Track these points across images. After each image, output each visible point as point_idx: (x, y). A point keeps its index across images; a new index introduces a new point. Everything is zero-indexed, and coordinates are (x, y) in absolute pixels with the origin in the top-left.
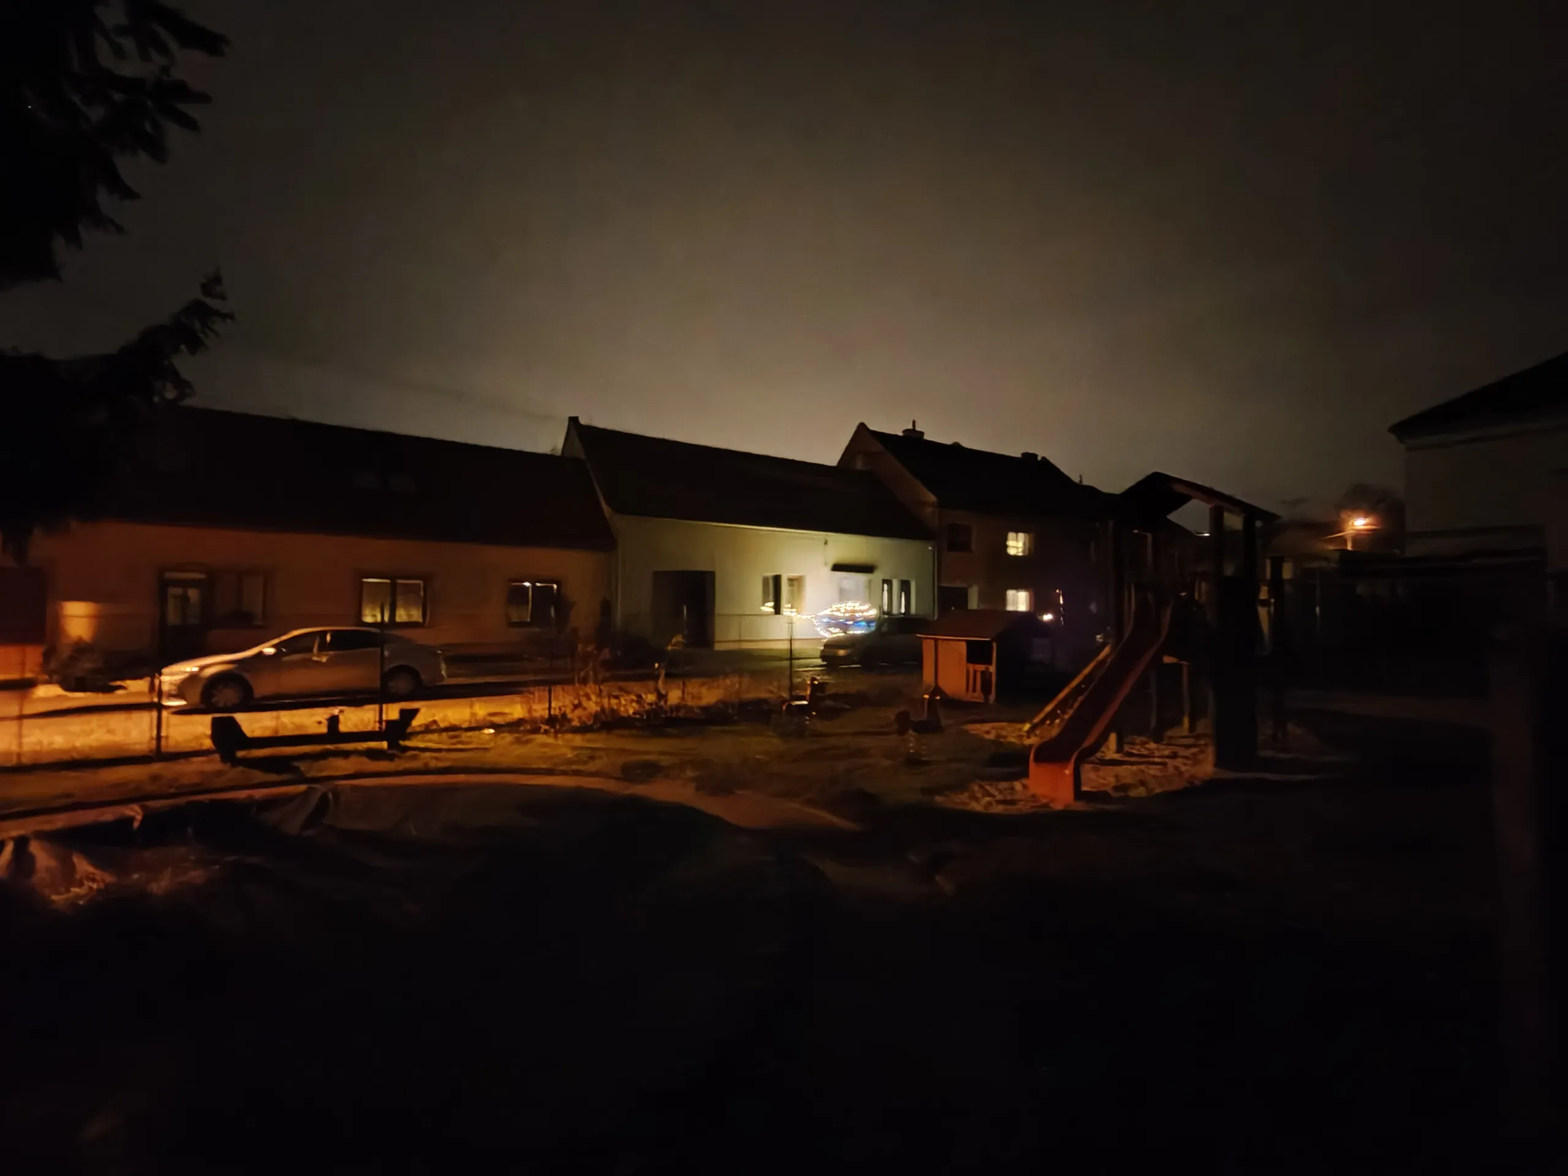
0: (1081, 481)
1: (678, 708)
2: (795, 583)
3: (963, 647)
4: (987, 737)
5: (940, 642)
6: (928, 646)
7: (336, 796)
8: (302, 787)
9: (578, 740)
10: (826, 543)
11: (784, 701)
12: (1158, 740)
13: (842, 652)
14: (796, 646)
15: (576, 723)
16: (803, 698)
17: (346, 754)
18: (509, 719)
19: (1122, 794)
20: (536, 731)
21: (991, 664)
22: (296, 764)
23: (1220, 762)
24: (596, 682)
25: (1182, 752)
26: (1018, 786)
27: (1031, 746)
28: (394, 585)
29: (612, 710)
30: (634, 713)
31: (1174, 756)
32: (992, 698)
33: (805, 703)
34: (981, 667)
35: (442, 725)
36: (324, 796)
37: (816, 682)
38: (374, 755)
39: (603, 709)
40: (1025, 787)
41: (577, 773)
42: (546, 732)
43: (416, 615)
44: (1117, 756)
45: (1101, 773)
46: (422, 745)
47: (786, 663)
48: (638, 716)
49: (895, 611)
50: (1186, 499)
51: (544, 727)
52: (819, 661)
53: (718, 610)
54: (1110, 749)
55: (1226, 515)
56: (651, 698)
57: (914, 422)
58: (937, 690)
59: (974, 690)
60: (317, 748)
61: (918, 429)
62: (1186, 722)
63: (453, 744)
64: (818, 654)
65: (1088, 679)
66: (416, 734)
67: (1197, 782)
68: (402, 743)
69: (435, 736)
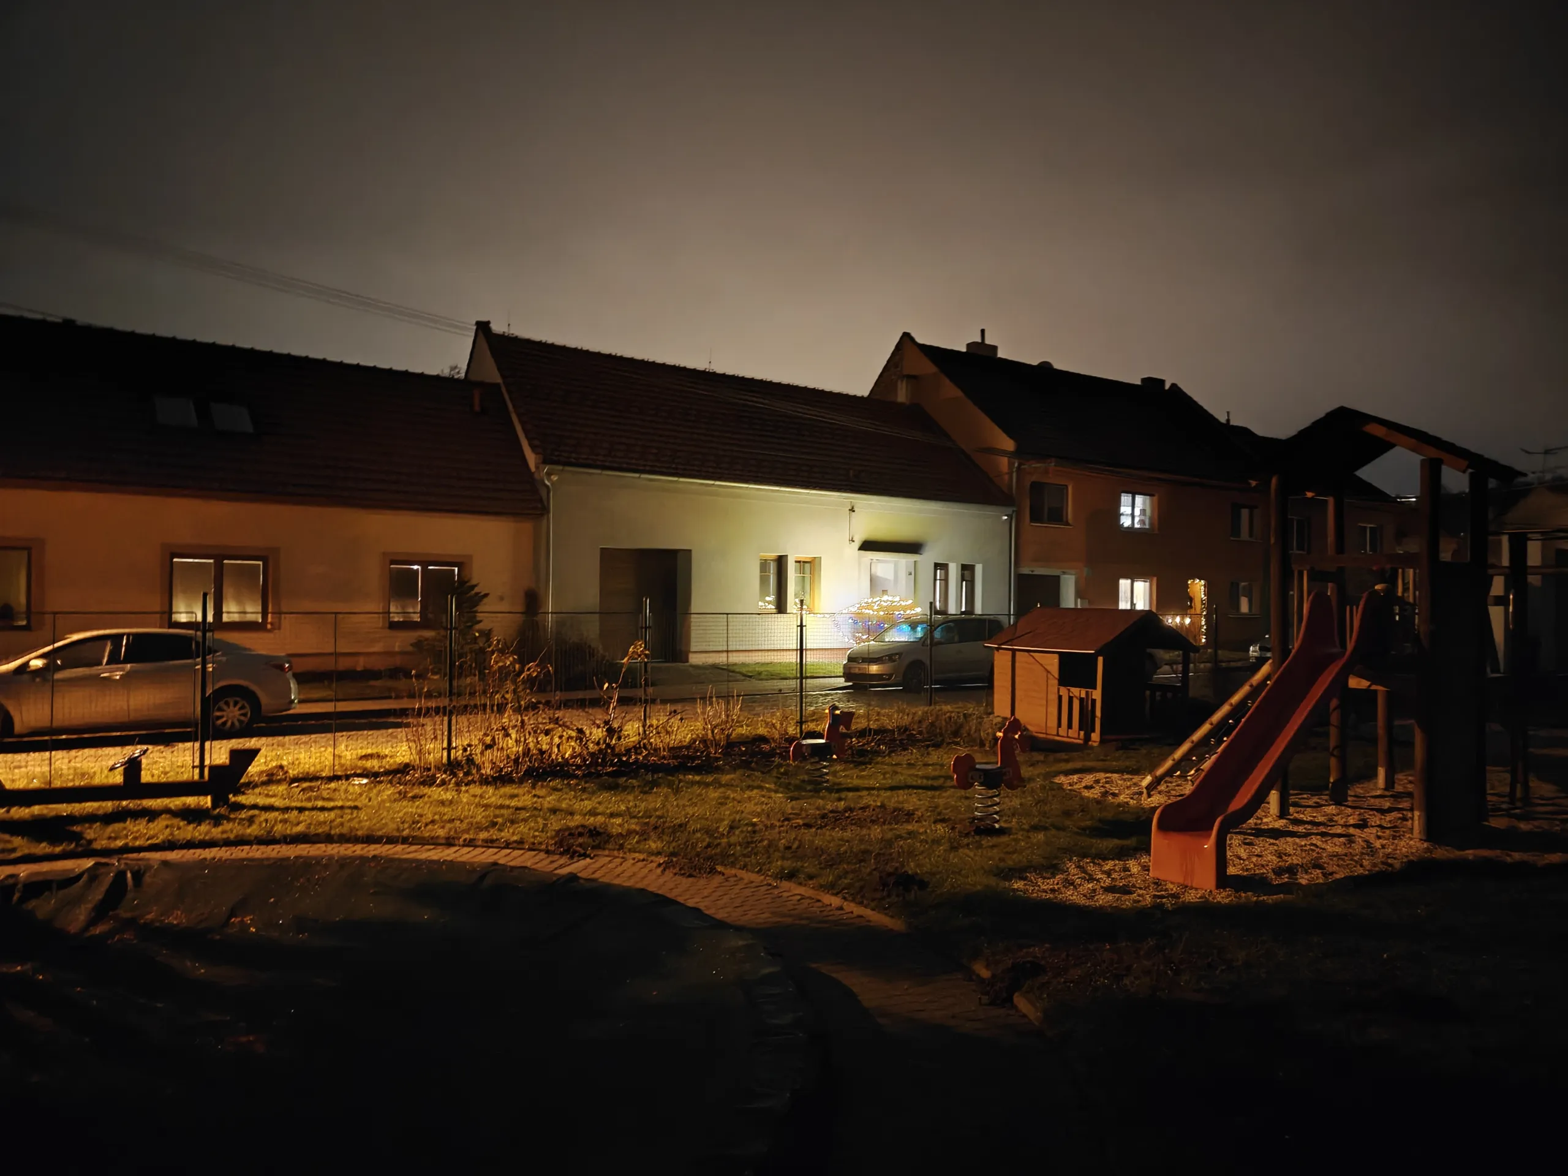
0: (1228, 420)
1: (637, 748)
2: (808, 566)
3: (1052, 663)
4: (1086, 793)
5: (1018, 653)
6: (1001, 661)
7: (138, 875)
8: (89, 863)
9: (491, 795)
10: (852, 510)
11: (790, 740)
12: (1339, 799)
13: (874, 669)
14: (809, 658)
15: (487, 770)
16: (819, 735)
17: (152, 815)
18: (388, 763)
19: (1285, 878)
20: (430, 782)
21: (1095, 688)
22: (76, 828)
23: (1431, 833)
24: (518, 710)
25: (1375, 819)
26: (1134, 867)
27: (1154, 809)
28: (219, 567)
29: (542, 752)
30: (573, 757)
31: (1363, 825)
32: (1095, 736)
33: (822, 741)
34: (1078, 692)
35: (292, 773)
36: (121, 874)
37: (838, 712)
38: (193, 816)
39: (527, 752)
40: (1146, 868)
41: (489, 843)
42: (443, 783)
43: (253, 612)
44: (1280, 824)
45: (1257, 850)
46: (261, 801)
47: (794, 684)
48: (579, 761)
49: (952, 609)
50: (1384, 447)
51: (440, 776)
52: (841, 682)
53: (696, 605)
54: (1270, 814)
55: (1445, 469)
56: (598, 733)
57: (983, 331)
58: (1015, 725)
59: (1070, 726)
60: (109, 806)
61: (988, 341)
62: (1381, 772)
63: (309, 799)
64: (840, 671)
65: (1238, 711)
66: (251, 785)
67: (1397, 865)
68: (232, 798)
69: (281, 788)
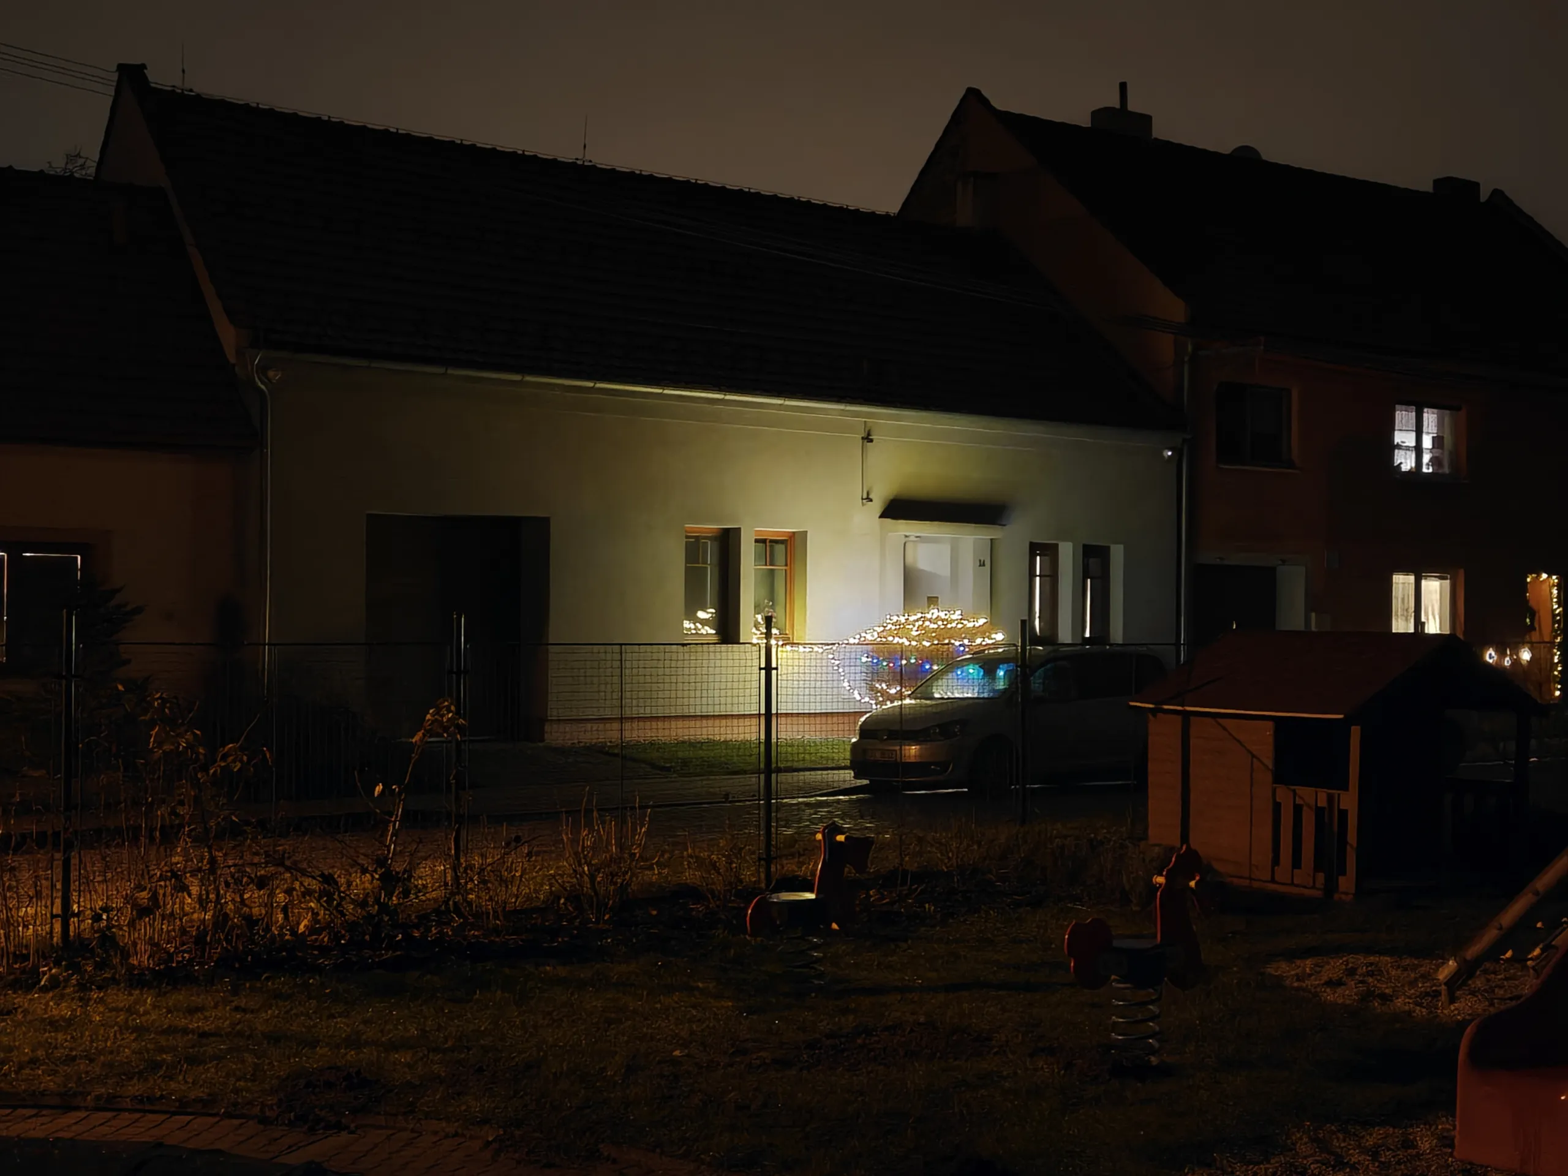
1: (441, 913)
2: (780, 549)
3: (1264, 736)
5: (1194, 724)
6: (1162, 735)
9: (151, 1008)
10: (868, 439)
11: (747, 894)
13: (912, 752)
14: (784, 732)
15: (142, 958)
16: (802, 883)
24: (200, 840)
26: (1423, 1139)
27: (1462, 1025)
29: (251, 921)
30: (313, 930)
32: (1347, 883)
33: (811, 896)
34: (1313, 796)
37: (841, 838)
39: (221, 920)
41: (146, 1104)
42: (54, 984)
47: (755, 781)
48: (325, 938)
49: (1064, 635)
51: (47, 972)
52: (849, 777)
53: (558, 629)
56: (363, 883)
57: (1123, 87)
58: (1191, 862)
59: (1296, 863)
64: (845, 755)
